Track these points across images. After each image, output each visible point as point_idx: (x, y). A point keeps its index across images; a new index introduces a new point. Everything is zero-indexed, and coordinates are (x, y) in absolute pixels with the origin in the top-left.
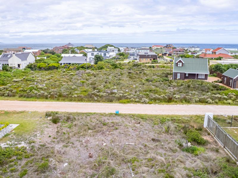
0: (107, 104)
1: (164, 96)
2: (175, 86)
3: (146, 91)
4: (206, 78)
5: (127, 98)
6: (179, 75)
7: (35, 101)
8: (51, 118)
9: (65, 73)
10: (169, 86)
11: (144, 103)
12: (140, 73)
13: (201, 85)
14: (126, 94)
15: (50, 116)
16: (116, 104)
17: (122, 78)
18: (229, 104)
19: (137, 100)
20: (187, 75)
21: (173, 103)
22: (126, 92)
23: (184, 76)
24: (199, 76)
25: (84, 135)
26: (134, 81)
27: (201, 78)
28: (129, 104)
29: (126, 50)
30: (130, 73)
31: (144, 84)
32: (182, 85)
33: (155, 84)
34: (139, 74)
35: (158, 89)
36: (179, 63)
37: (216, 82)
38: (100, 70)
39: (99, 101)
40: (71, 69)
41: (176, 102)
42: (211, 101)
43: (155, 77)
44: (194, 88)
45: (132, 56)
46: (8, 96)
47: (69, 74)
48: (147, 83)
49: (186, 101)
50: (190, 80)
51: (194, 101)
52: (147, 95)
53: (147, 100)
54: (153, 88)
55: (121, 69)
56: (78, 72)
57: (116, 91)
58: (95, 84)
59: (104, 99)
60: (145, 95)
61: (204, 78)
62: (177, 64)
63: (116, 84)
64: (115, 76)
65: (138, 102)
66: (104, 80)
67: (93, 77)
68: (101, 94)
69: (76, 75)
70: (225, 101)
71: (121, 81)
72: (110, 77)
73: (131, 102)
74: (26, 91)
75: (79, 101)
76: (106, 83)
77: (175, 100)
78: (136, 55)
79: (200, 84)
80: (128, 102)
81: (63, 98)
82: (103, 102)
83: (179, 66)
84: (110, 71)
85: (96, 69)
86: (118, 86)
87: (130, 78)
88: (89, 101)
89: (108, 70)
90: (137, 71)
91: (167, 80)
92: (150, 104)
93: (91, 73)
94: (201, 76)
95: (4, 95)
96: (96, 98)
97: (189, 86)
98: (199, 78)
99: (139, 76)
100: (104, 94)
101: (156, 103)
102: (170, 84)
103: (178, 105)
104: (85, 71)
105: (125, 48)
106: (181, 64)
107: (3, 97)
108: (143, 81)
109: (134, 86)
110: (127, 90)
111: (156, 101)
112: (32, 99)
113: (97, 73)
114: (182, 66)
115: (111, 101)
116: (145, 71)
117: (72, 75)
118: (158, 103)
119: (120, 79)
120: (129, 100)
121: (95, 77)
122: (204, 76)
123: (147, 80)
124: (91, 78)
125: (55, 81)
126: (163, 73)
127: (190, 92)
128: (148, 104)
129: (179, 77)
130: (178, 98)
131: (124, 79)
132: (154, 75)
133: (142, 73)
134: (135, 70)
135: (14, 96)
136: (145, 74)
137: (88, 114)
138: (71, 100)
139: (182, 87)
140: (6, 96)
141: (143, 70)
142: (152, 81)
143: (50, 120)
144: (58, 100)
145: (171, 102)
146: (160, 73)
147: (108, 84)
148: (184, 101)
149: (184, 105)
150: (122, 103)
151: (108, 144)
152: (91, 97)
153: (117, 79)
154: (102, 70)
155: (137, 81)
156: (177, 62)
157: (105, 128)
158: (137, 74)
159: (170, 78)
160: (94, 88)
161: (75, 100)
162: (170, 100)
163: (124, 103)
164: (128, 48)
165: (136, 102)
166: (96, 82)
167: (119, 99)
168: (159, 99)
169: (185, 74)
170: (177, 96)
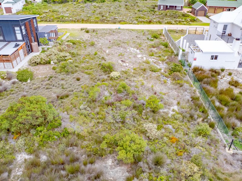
0: (112, 25)
1: (147, 20)
2: (157, 15)
3: (137, 18)
5: (125, 21)
7: (69, 24)
8: (84, 30)
9: (76, 6)
10: (153, 15)
11: (135, 24)
12: (135, 5)
14: (124, 19)
15: (83, 30)
16: (118, 25)
17: (121, 10)
18: (184, 24)
19: (130, 22)
21: (152, 24)
22: (124, 18)
24: (177, 8)
25: (105, 36)
26: (130, 11)
27: (178, 9)
28: (125, 25)
30: (126, 5)
31: (136, 14)
32: (162, 14)
33: (144, 13)
34: (133, 6)
35: (145, 16)
37: (188, 12)
38: (102, 3)
39: (108, 23)
40: (80, 3)
41: (154, 23)
42: (174, 22)
43: (145, 9)
44: (170, 16)
46: (50, 21)
47: (80, 6)
48: (138, 13)
49: (159, 23)
50: (169, 10)
52: (137, 20)
53: (136, 22)
54: (142, 16)
55: (119, 2)
56: (86, 4)
57: (117, 17)
58: (102, 13)
59: (111, 22)
60: (135, 19)
61: (180, 9)
63: (117, 13)
64: (115, 8)
65: (131, 23)
66: (108, 11)
67: (98, 9)
68: (108, 19)
69: (86, 7)
70: (182, 23)
71: (120, 12)
72: (112, 9)
73: (127, 23)
74: (59, 18)
75: (96, 23)
76: (109, 13)
77: (153, 22)
79: (175, 13)
80: (125, 24)
81: (85, 22)
82: (110, 23)
84: (111, 4)
85: (99, 2)
86: (118, 15)
87: (126, 9)
88: (102, 23)
89: (109, 3)
90: (132, 4)
91: (153, 11)
93: (97, 6)
95: (46, 21)
96: (106, 21)
97: (166, 15)
98: (177, 9)
99: (133, 8)
100: (110, 19)
101: (141, 24)
102: (154, 14)
103: (154, 25)
104: (92, 4)
107: (46, 22)
108: (136, 11)
109: (129, 15)
110: (124, 17)
112: (66, 22)
113: (101, 5)
115: (115, 23)
116: (139, 4)
117: (82, 7)
118: (143, 24)
119: (119, 10)
120: (125, 22)
121: (100, 8)
122: (181, 8)
123: (139, 10)
124: (97, 10)
125: (73, 12)
126: (152, 5)
127: (165, 18)
128: (137, 25)
129: (162, 8)
131: (122, 10)
132: (144, 7)
133: (136, 5)
134: (131, 2)
135: (53, 21)
136: (138, 6)
137: (103, 29)
138: (91, 23)
139: (162, 15)
140: (48, 21)
141: (137, 2)
142: (142, 11)
143: (84, 32)
144: (83, 23)
145: (150, 23)
146: (150, 5)
147: (111, 13)
149: (158, 25)
150: (122, 24)
151: (117, 38)
152: (102, 21)
153: (117, 10)
154: (104, 3)
155: (132, 11)
157: (114, 33)
158: (132, 6)
159: (156, 9)
160: (103, 16)
161: (93, 23)
162: (150, 22)
163: (123, 24)
165: (130, 23)
166: (103, 12)
167: (120, 22)
168: (143, 22)
169: (167, 6)
170: (155, 20)
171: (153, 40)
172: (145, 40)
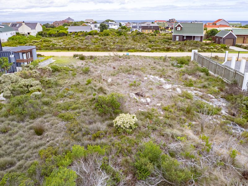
1: (163, 47)
2: (173, 45)
4: (201, 41)
5: (134, 49)
6: (177, 37)
13: (196, 44)
14: (133, 47)
20: (185, 38)
23: (182, 38)
24: (195, 38)
26: (139, 42)
29: (128, 25)
32: (179, 44)
33: (157, 43)
36: (178, 28)
39: (111, 51)
40: (79, 36)
41: (173, 51)
43: (157, 40)
44: (190, 45)
45: (134, 28)
50: (187, 41)
51: (187, 50)
56: (87, 37)
62: (176, 28)
65: (147, 52)
66: (112, 42)
68: (112, 47)
72: (117, 40)
73: (138, 51)
77: (172, 50)
78: (138, 27)
83: (178, 30)
84: (116, 37)
91: (167, 42)
92: (152, 52)
94: (197, 39)
97: (185, 44)
101: (157, 52)
102: (169, 44)
103: (174, 53)
105: (127, 23)
106: (180, 28)
108: (147, 42)
111: (157, 50)
114: (181, 30)
117: (82, 39)
118: (159, 52)
121: (103, 41)
129: (177, 39)
130: (175, 48)
134: (139, 36)
142: (154, 42)
148: (179, 50)
150: (130, 52)
151: (125, 64)
155: (141, 42)
156: (176, 26)
162: (168, 50)
163: (132, 52)
164: (129, 23)
167: (127, 50)
168: (159, 49)
169: (183, 37)
170: (174, 47)
171: (181, 67)
172: (169, 66)
